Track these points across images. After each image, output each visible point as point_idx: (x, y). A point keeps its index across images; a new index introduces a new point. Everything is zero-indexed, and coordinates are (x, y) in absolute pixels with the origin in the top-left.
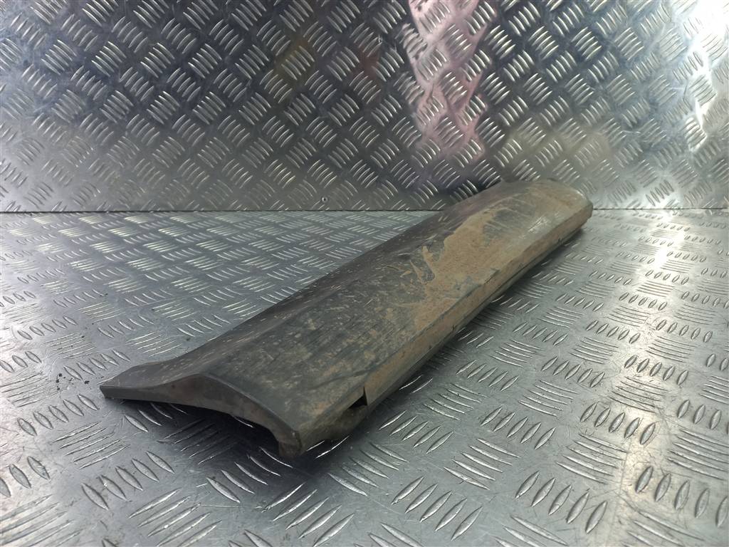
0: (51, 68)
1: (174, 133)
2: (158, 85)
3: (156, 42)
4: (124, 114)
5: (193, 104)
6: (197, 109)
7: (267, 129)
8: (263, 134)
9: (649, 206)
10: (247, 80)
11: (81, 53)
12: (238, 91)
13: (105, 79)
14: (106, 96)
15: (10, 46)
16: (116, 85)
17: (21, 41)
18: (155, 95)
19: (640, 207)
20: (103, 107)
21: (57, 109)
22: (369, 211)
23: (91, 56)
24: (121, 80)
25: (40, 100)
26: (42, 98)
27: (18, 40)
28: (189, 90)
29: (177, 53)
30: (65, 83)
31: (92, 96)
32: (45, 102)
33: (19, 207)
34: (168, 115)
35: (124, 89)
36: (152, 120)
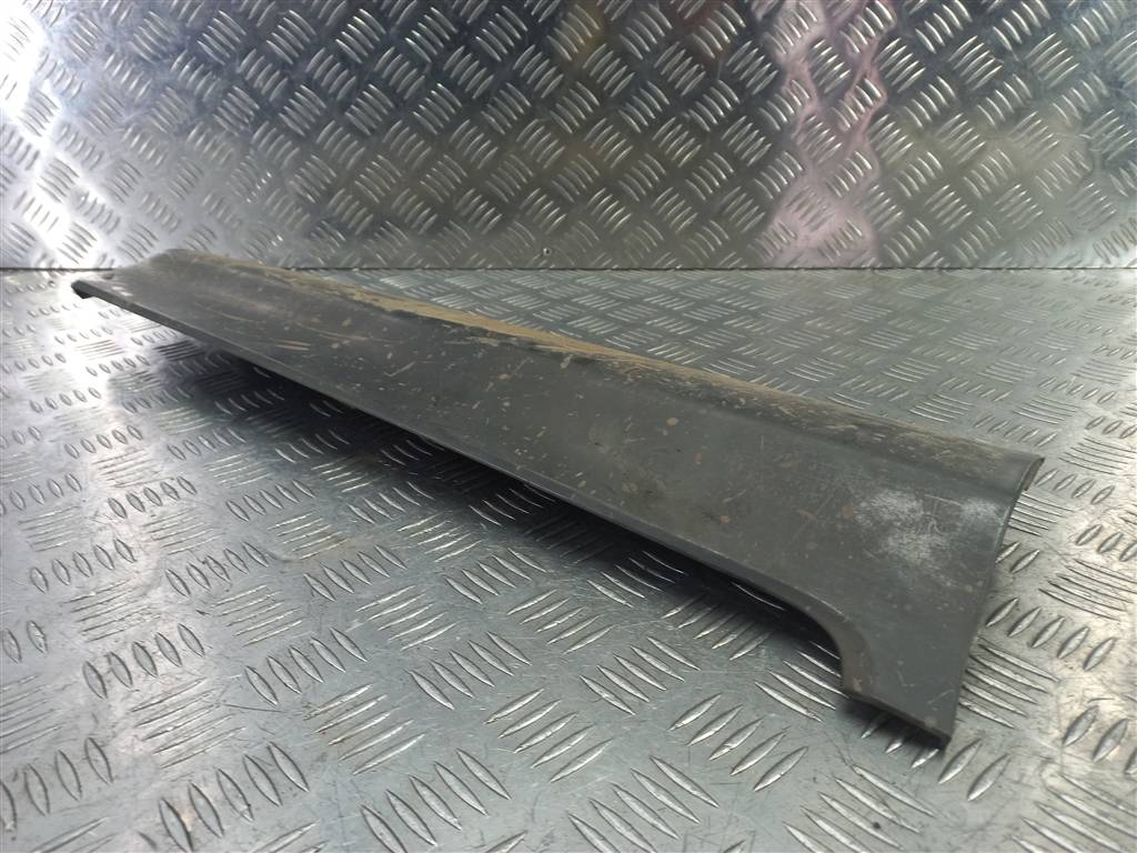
0: (143, 55)
1: (318, 150)
2: (293, 77)
3: (288, 8)
4: (247, 121)
5: (344, 106)
6: (352, 112)
7: (457, 141)
8: (451, 149)
9: (1099, 263)
10: (423, 64)
11: (184, 31)
12: (411, 81)
13: (217, 68)
14: (220, 96)
15: (86, 25)
16: (233, 78)
17: (100, 15)
18: (290, 91)
19: (1080, 266)
20: (217, 113)
21: (155, 117)
22: (617, 269)
23: (197, 35)
24: (239, 70)
25: (131, 104)
26: (133, 100)
27: (95, 14)
28: (340, 83)
29: (319, 25)
30: (163, 77)
31: (200, 96)
32: (138, 106)
33: (112, 261)
34: (309, 122)
35: (246, 83)
36: (287, 130)
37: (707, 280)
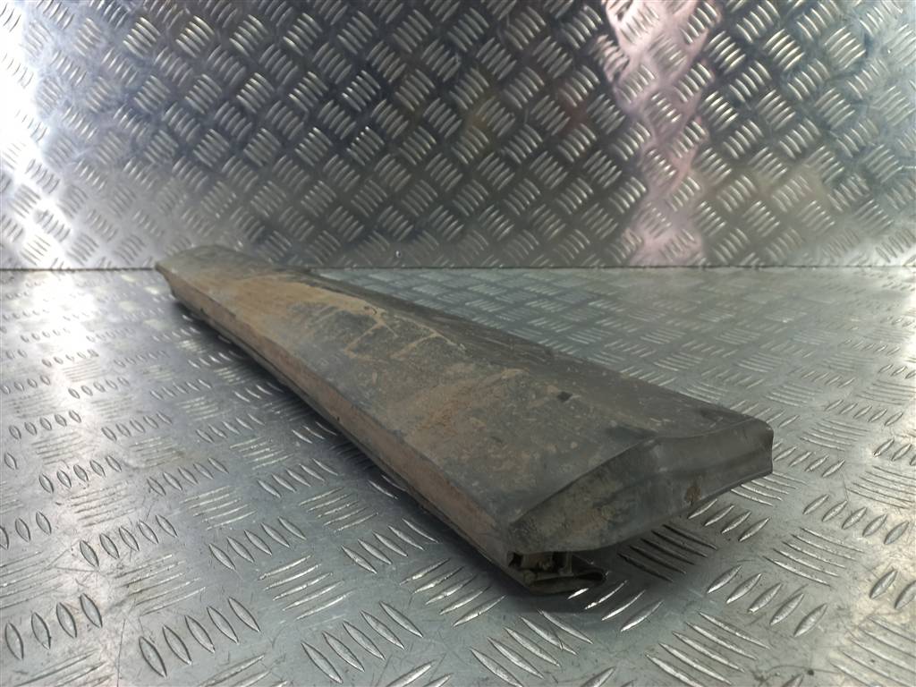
0: (92, 108)
1: (224, 177)
2: (206, 123)
3: (200, 74)
4: (169, 156)
5: (244, 144)
6: (249, 149)
7: (328, 171)
8: (325, 177)
9: (881, 262)
11: (124, 90)
12: (293, 126)
13: (148, 118)
14: (149, 137)
15: (51, 87)
16: (159, 124)
17: (62, 80)
18: (202, 133)
19: (867, 264)
20: (146, 150)
21: (100, 154)
22: (454, 268)
23: (133, 93)
24: (164, 119)
25: (81, 144)
26: (83, 141)
27: (58, 79)
28: (238, 126)
29: (225, 85)
30: (106, 125)
31: (134, 138)
32: (87, 146)
33: (62, 264)
34: (216, 157)
35: (168, 127)
36: (199, 163)
37: (520, 275)
